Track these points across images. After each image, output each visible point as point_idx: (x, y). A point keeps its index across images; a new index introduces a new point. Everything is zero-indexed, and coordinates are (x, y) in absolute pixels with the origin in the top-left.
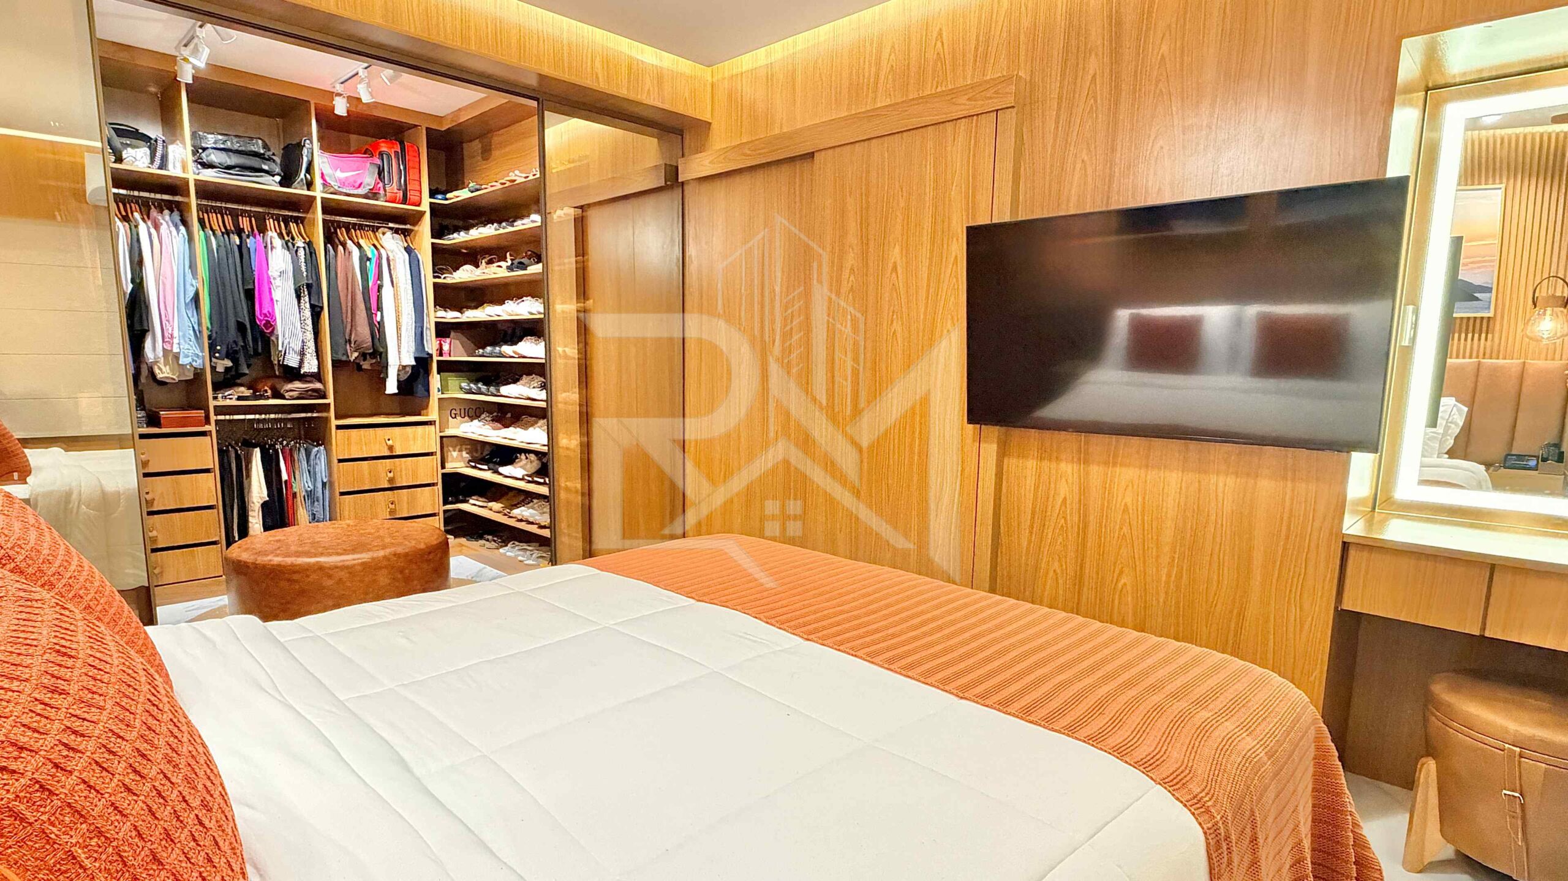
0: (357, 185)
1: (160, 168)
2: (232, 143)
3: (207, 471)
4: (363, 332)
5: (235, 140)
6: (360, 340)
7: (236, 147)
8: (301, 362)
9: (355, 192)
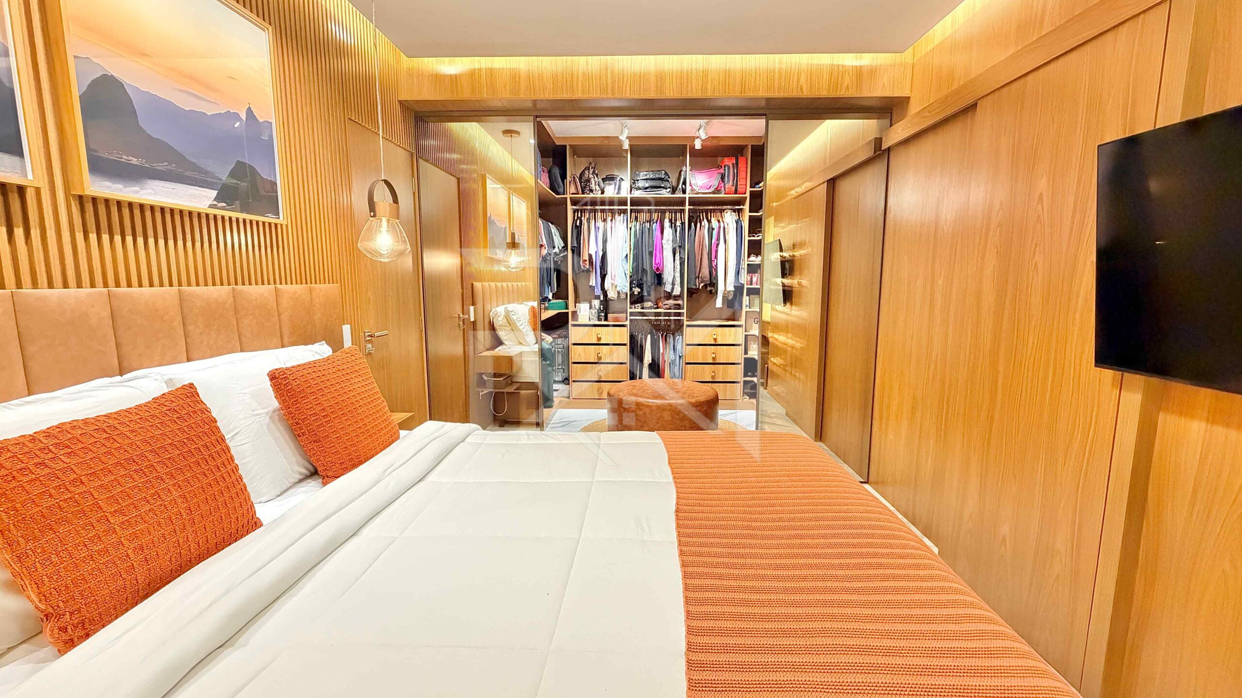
0: (708, 187)
1: (617, 193)
2: (650, 175)
3: (625, 345)
4: (705, 271)
5: (651, 173)
6: (703, 276)
7: (651, 176)
8: (673, 289)
9: (707, 191)
